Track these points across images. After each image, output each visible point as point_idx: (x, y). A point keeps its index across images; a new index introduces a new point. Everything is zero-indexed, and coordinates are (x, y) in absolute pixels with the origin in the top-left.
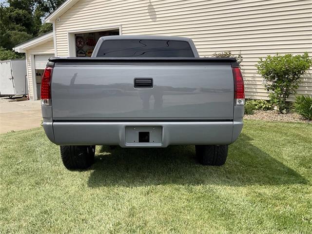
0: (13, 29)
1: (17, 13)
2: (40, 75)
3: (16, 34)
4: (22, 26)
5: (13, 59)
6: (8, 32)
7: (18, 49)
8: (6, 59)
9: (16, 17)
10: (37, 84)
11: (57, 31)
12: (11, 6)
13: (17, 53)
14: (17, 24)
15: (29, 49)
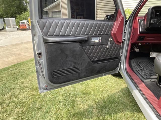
15: (49, 9)
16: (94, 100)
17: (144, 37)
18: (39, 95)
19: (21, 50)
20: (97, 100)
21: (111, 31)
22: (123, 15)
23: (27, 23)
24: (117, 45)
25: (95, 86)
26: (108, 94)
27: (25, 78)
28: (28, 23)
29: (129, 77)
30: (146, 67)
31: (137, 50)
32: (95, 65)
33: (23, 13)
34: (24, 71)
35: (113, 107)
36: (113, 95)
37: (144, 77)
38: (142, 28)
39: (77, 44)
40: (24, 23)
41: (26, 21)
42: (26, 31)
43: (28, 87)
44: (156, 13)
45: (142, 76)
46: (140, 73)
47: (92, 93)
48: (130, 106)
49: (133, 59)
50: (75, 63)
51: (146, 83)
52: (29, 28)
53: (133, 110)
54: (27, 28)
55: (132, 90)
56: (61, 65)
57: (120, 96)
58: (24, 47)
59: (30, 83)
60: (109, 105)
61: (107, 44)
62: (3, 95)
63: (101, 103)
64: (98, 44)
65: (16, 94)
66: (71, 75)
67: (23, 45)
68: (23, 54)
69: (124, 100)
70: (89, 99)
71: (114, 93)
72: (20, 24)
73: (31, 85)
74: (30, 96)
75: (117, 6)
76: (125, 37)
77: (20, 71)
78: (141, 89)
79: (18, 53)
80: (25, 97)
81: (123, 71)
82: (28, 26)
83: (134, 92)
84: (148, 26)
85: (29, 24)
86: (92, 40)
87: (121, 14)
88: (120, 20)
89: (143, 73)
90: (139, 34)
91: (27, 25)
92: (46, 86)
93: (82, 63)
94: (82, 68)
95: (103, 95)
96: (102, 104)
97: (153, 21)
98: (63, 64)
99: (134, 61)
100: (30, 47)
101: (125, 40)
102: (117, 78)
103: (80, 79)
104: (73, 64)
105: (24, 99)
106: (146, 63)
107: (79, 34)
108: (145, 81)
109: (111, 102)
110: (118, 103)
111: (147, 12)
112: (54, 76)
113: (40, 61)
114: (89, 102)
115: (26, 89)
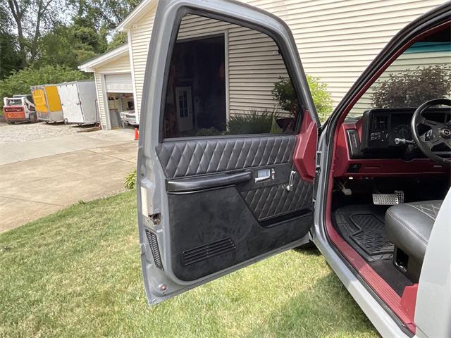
0: (80, 48)
1: (82, 31)
2: (113, 99)
3: (82, 54)
4: (89, 44)
5: (81, 80)
6: (75, 51)
7: (85, 68)
8: (73, 80)
9: (82, 35)
10: (110, 110)
11: (134, 42)
12: (76, 24)
13: (84, 73)
14: (83, 43)
15: (98, 68)
16: (262, 312)
17: (360, 165)
18: (118, 312)
19: (21, 186)
20: (268, 312)
21: (293, 154)
22: (315, 121)
23: (28, 102)
24: (305, 183)
25: (256, 277)
26: (291, 295)
27: (61, 270)
28: (30, 104)
29: (335, 252)
30: (367, 227)
31: (347, 192)
32: (266, 230)
33: (12, 74)
34: (49, 250)
35: (306, 325)
36: (302, 296)
37: (367, 250)
38: (354, 148)
39: (233, 190)
40: (19, 102)
41: (23, 99)
42: (25, 125)
43: (80, 295)
44: (378, 120)
45: (364, 248)
46: (358, 243)
47: (253, 296)
48: (343, 319)
49: (339, 209)
50: (225, 230)
51: (373, 265)
52: (32, 117)
53: (351, 327)
54: (27, 116)
55: (348, 282)
56: (199, 237)
57: (319, 297)
58: (26, 174)
59: (83, 283)
60: (298, 321)
61: (287, 183)
62: (12, 323)
63: (278, 318)
64: (270, 185)
65: (50, 315)
66: (219, 256)
67: (23, 171)
68: (30, 196)
69: (328, 305)
70: (248, 312)
71: (304, 292)
72: (5, 106)
73: (87, 290)
74: (93, 319)
75: (302, 104)
76: (319, 163)
77: (37, 249)
78: (365, 277)
79: (13, 195)
80: (79, 321)
81: (321, 239)
82: (29, 111)
83: (351, 284)
84: (367, 146)
85: (33, 105)
86: (257, 177)
87: (310, 120)
88: (309, 130)
89: (364, 242)
90: (349, 159)
91: (26, 109)
92: (163, 288)
93: (239, 230)
94: (241, 240)
95: (280, 297)
96: (282, 319)
97: (375, 136)
98: (203, 234)
99: (340, 213)
100: (46, 176)
101: (319, 169)
102: (303, 253)
103: (235, 264)
104: (223, 233)
105: (78, 327)
106: (366, 218)
107: (241, 166)
108: (370, 260)
109: (301, 314)
110: (316, 313)
111: (362, 115)
112: (184, 263)
113: (158, 232)
114: (250, 319)
115: (75, 299)
